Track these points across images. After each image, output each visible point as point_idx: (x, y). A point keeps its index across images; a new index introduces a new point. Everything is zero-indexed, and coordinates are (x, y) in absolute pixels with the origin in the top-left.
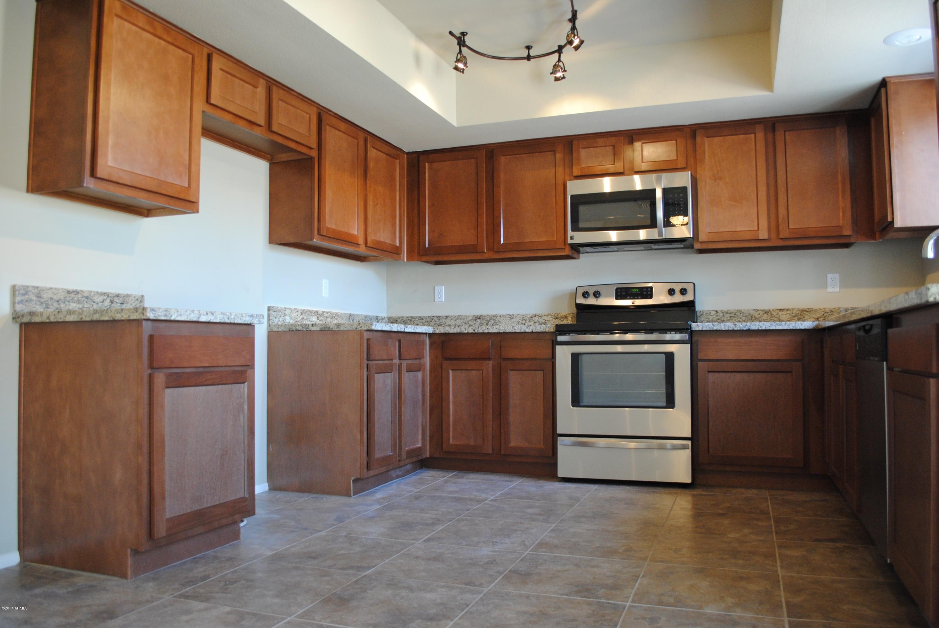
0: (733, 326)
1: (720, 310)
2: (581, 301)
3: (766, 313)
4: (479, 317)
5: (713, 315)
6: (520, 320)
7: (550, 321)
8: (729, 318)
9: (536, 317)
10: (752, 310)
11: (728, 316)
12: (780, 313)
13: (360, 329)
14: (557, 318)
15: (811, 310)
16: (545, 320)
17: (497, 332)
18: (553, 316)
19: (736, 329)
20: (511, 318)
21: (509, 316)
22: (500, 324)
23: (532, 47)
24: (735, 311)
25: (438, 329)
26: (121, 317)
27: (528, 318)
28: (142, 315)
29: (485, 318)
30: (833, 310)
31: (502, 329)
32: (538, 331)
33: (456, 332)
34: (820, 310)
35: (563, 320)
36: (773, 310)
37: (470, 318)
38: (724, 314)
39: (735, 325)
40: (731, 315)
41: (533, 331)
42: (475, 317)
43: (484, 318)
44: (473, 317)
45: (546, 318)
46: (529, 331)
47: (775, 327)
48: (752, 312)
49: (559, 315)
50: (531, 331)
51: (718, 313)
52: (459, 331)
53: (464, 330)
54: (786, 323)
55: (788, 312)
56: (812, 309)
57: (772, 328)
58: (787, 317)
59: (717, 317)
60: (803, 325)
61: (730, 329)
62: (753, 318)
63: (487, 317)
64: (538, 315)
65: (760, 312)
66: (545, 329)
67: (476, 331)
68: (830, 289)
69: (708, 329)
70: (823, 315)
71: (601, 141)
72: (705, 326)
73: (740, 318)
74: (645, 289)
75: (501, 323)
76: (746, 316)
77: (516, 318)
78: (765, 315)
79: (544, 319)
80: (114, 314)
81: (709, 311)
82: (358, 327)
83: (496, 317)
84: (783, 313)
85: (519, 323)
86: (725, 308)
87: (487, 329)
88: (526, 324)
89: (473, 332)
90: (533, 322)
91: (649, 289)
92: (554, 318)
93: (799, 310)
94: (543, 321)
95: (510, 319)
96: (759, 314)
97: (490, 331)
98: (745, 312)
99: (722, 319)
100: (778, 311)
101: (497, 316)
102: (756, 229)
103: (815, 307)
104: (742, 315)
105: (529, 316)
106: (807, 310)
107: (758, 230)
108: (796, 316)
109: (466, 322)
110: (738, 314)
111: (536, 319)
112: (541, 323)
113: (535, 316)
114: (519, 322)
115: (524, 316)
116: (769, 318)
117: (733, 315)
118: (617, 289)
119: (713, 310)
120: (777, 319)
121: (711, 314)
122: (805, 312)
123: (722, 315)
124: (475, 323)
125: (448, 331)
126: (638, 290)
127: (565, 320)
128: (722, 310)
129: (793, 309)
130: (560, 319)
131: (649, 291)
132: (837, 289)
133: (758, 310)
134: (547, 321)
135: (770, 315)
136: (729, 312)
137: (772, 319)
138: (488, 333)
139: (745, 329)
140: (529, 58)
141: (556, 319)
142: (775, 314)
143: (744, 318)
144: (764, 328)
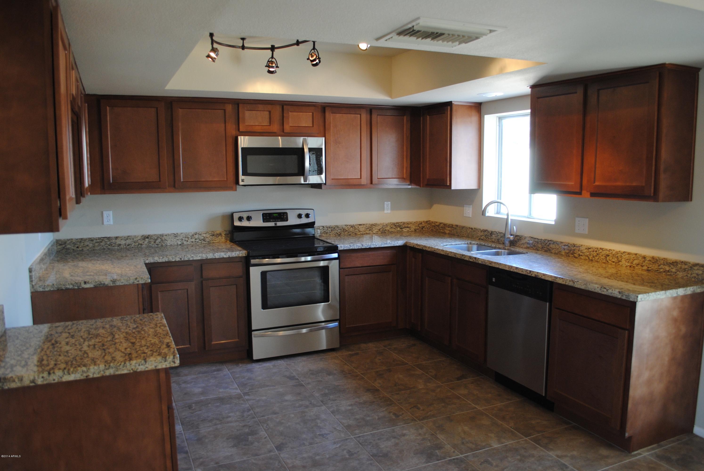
1: (325, 226)
2: (237, 223)
3: (352, 227)
4: (148, 236)
5: (321, 229)
6: (183, 237)
7: (208, 238)
8: (330, 231)
9: (197, 235)
10: (344, 225)
11: (330, 229)
12: (360, 227)
13: (137, 283)
14: (213, 235)
15: (376, 224)
16: (204, 237)
17: (200, 259)
18: (210, 234)
19: (363, 248)
20: (175, 236)
21: (174, 235)
22: (166, 242)
23: (246, 38)
24: (334, 226)
25: (147, 260)
26: (145, 369)
27: (190, 236)
29: (153, 237)
30: (387, 224)
31: (204, 256)
32: (233, 256)
33: (165, 261)
34: (381, 224)
35: (218, 237)
36: (356, 225)
37: (139, 238)
38: (328, 228)
39: (362, 244)
40: (332, 229)
41: (229, 257)
42: (143, 236)
43: (152, 237)
44: (142, 237)
45: (204, 235)
46: (226, 257)
48: (344, 227)
49: (215, 233)
51: (324, 228)
52: (167, 260)
53: (172, 259)
55: (364, 226)
56: (377, 223)
58: (364, 229)
59: (324, 231)
60: (398, 243)
62: (345, 231)
63: (154, 236)
64: (198, 234)
66: (239, 255)
67: (182, 259)
68: (386, 212)
69: (347, 248)
70: (383, 227)
71: (261, 107)
72: (345, 247)
73: (337, 231)
74: (282, 214)
75: (167, 241)
76: (341, 229)
77: (180, 236)
78: (351, 228)
79: (203, 236)
80: (135, 366)
81: (318, 226)
82: (135, 281)
83: (163, 236)
84: (362, 227)
85: (183, 240)
86: (328, 224)
87: (192, 257)
88: (189, 240)
89: (180, 260)
90: (194, 239)
91: (285, 214)
92: (211, 235)
93: (369, 224)
94: (203, 238)
95: (175, 237)
96: (348, 228)
97: (194, 259)
98: (340, 227)
99: (327, 232)
100: (359, 225)
101: (163, 235)
102: (359, 178)
103: (378, 222)
104: (338, 228)
105: (191, 234)
106: (374, 224)
107: (361, 178)
108: (368, 228)
109: (136, 242)
111: (197, 236)
112: (201, 239)
113: (196, 234)
114: (183, 239)
115: (187, 235)
116: (353, 230)
117: (333, 229)
118: (263, 214)
119: (321, 226)
120: (358, 230)
121: (320, 229)
122: (373, 226)
123: (326, 229)
124: (144, 242)
125: (157, 260)
126: (277, 215)
127: (220, 236)
128: (327, 226)
129: (367, 224)
130: (216, 236)
132: (389, 211)
133: (347, 225)
134: (205, 238)
135: (354, 228)
136: (331, 227)
137: (355, 230)
138: (193, 260)
139: (368, 247)
140: (243, 47)
141: (212, 236)
142: (357, 227)
143: (339, 230)
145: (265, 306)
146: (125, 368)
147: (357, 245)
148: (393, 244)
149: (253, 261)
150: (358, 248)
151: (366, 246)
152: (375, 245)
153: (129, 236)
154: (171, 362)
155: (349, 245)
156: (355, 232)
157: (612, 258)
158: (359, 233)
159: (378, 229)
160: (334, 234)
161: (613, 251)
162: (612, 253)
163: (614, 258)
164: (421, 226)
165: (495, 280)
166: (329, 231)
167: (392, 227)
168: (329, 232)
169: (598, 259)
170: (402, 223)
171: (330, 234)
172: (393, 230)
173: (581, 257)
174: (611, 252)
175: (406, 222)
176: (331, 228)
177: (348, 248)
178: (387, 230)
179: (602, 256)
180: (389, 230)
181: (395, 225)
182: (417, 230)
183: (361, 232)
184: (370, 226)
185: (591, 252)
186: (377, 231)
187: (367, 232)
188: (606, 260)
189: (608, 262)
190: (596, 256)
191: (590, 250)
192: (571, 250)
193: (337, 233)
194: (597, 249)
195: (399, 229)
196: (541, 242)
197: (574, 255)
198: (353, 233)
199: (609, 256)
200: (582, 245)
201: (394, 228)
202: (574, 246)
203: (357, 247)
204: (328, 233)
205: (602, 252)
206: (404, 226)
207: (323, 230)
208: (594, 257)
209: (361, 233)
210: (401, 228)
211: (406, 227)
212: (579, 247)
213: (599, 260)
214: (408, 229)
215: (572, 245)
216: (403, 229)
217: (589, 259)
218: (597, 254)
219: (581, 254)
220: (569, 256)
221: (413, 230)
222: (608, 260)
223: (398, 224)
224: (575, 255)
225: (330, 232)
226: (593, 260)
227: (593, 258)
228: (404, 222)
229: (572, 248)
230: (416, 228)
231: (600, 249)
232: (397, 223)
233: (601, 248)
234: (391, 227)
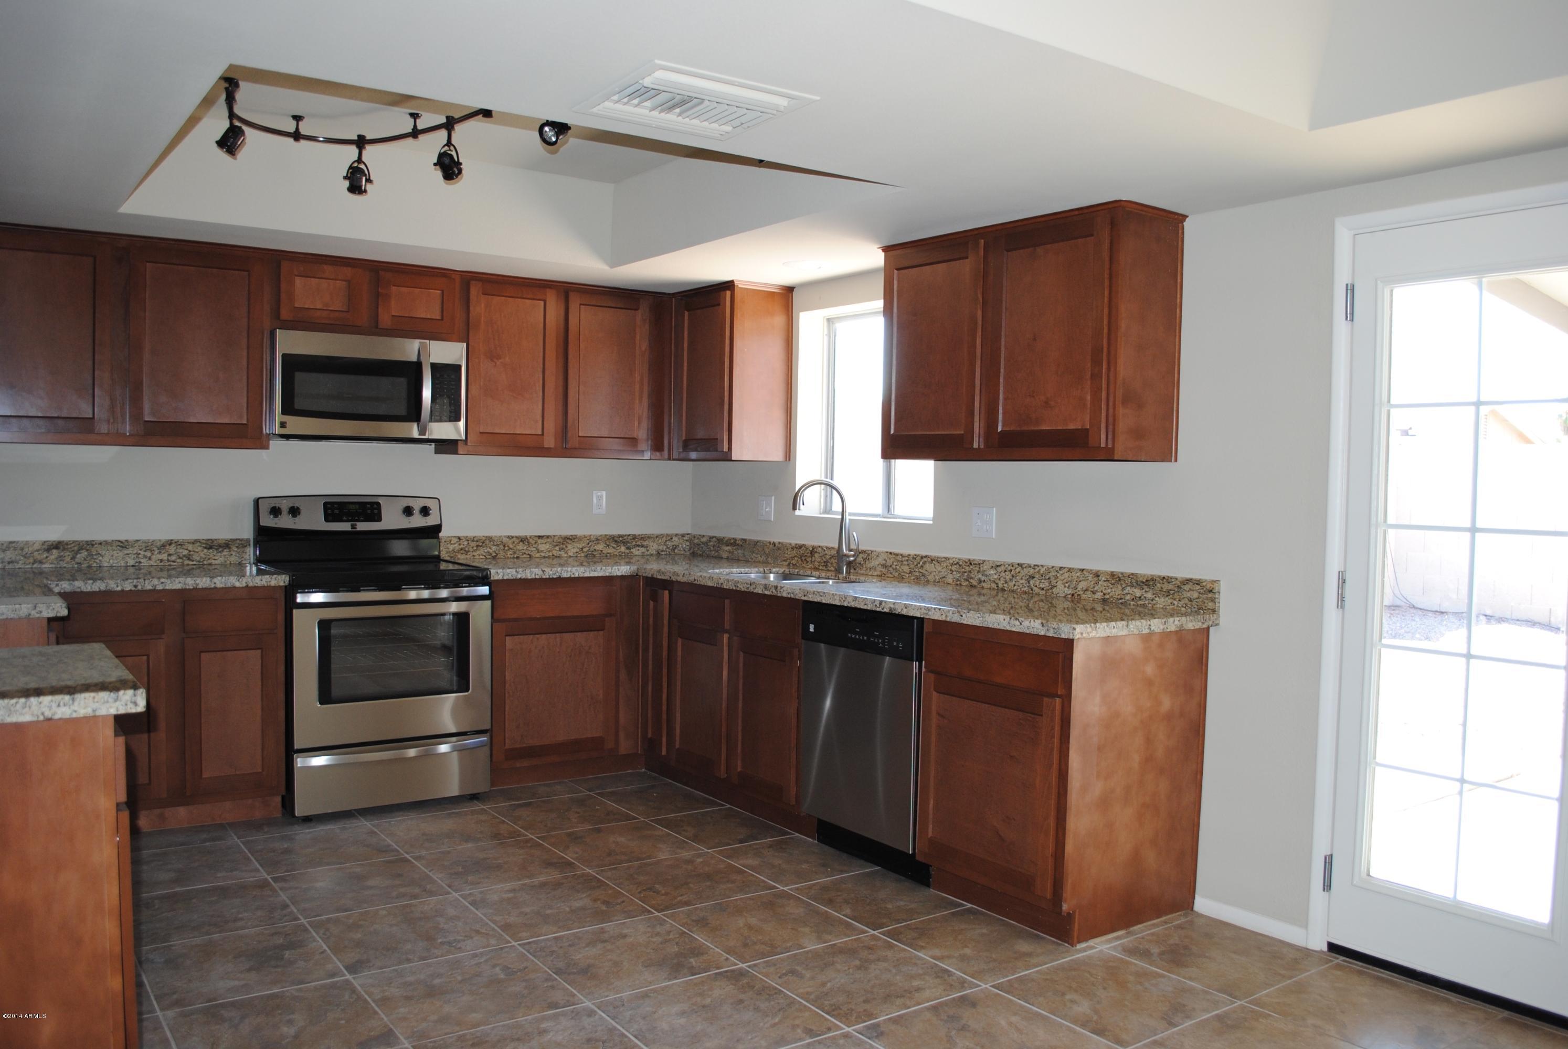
0: (541, 572)
2: (268, 521)
3: (521, 541)
4: (57, 545)
5: (455, 544)
6: (141, 550)
7: (198, 552)
8: (475, 548)
9: (173, 545)
10: (505, 537)
11: (474, 544)
12: (540, 541)
13: (38, 615)
14: (211, 548)
16: (190, 551)
17: (180, 588)
18: (204, 544)
19: (544, 577)
20: (122, 547)
21: (120, 544)
22: (101, 558)
23: (303, 117)
24: (484, 538)
27: (156, 547)
28: (132, 706)
29: (69, 546)
30: (599, 538)
31: (190, 583)
32: (256, 585)
33: (98, 590)
34: (585, 537)
35: (223, 551)
36: (530, 537)
37: (36, 547)
38: (470, 542)
39: (543, 571)
41: (247, 586)
42: (47, 544)
43: (66, 547)
44: (43, 545)
45: (190, 547)
46: (241, 586)
47: (590, 573)
48: (505, 540)
49: (215, 542)
50: (244, 585)
51: (461, 541)
52: (103, 587)
53: (115, 586)
54: (601, 569)
55: (548, 540)
56: (576, 536)
57: (586, 575)
58: (547, 547)
59: (460, 547)
60: (620, 572)
61: (537, 577)
62: (506, 548)
63: (73, 545)
64: (175, 542)
65: (514, 539)
66: (270, 582)
67: (139, 588)
68: (596, 511)
69: (510, 577)
70: (588, 544)
71: (328, 269)
72: (506, 574)
73: (490, 549)
74: (368, 506)
75: (102, 556)
76: (498, 545)
77: (132, 547)
78: (521, 543)
79: (187, 549)
80: (50, 708)
81: (449, 537)
82: (33, 612)
83: (93, 545)
84: (542, 541)
85: (140, 556)
86: (470, 534)
87: (162, 583)
88: (154, 557)
89: (133, 589)
90: (166, 555)
91: (375, 506)
92: (205, 548)
93: (560, 537)
94: (185, 552)
95: (121, 549)
96: (514, 543)
97: (167, 588)
98: (496, 539)
99: (467, 549)
100: (537, 538)
101: (94, 543)
102: (540, 433)
103: (580, 533)
104: (492, 543)
105: (159, 544)
106: (571, 537)
107: (543, 434)
108: (557, 545)
109: (28, 555)
110: (487, 542)
111: (172, 549)
112: (181, 556)
113: (170, 544)
114: (139, 554)
115: (150, 544)
116: (525, 548)
117: (481, 544)
118: (325, 504)
120: (535, 549)
121: (452, 542)
122: (568, 541)
123: (466, 543)
124: (47, 557)
125: (80, 588)
126: (358, 507)
127: (225, 550)
128: (467, 537)
129: (554, 536)
130: (216, 549)
131: (376, 509)
132: (603, 511)
133: (513, 537)
134: (191, 553)
135: (526, 543)
136: (475, 539)
137: (529, 549)
138: (164, 590)
139: (555, 577)
140: (297, 136)
141: (209, 549)
142: (533, 542)
143: (494, 547)
145: (326, 696)
146: (27, 709)
147: (531, 571)
148: (610, 570)
149: (300, 598)
150: (533, 577)
152: (571, 572)
153: (11, 543)
154: (129, 703)
155: (514, 570)
156: (529, 552)
157: (1040, 582)
158: (538, 555)
159: (578, 548)
160: (482, 555)
161: (1040, 567)
162: (1039, 572)
163: (1043, 581)
164: (669, 544)
165: (815, 629)
166: (473, 548)
167: (608, 543)
168: (471, 549)
169: (1015, 585)
170: (629, 537)
171: (475, 554)
172: (611, 550)
173: (983, 584)
174: (1036, 571)
175: (639, 535)
176: (477, 541)
177: (512, 576)
178: (598, 551)
179: (1022, 579)
180: (601, 551)
181: (616, 541)
182: (663, 553)
183: (542, 551)
184: (561, 540)
185: (1000, 572)
186: (577, 553)
187: (555, 553)
188: (1028, 587)
189: (1032, 590)
190: (1011, 580)
191: (999, 569)
192: (965, 572)
193: (489, 552)
194: (1013, 566)
195: (623, 549)
196: (907, 560)
197: (970, 582)
198: (525, 553)
199: (1033, 577)
200: (984, 561)
201: (614, 546)
202: (971, 564)
203: (531, 575)
204: (469, 553)
205: (1022, 571)
206: (634, 543)
207: (460, 545)
208: (1006, 582)
209: (543, 554)
210: (628, 548)
211: (638, 546)
212: (979, 564)
213: (1016, 588)
214: (643, 550)
215: (966, 563)
216: (632, 550)
217: (997, 586)
218: (1013, 576)
219: (983, 578)
220: (961, 584)
221: (654, 552)
222: (1032, 586)
223: (621, 539)
224: (971, 581)
225: (474, 551)
226: (1006, 589)
227: (1006, 585)
228: (635, 535)
229: (967, 568)
230: (661, 548)
231: (1017, 566)
232: (620, 536)
233: (1018, 564)
234: (606, 544)
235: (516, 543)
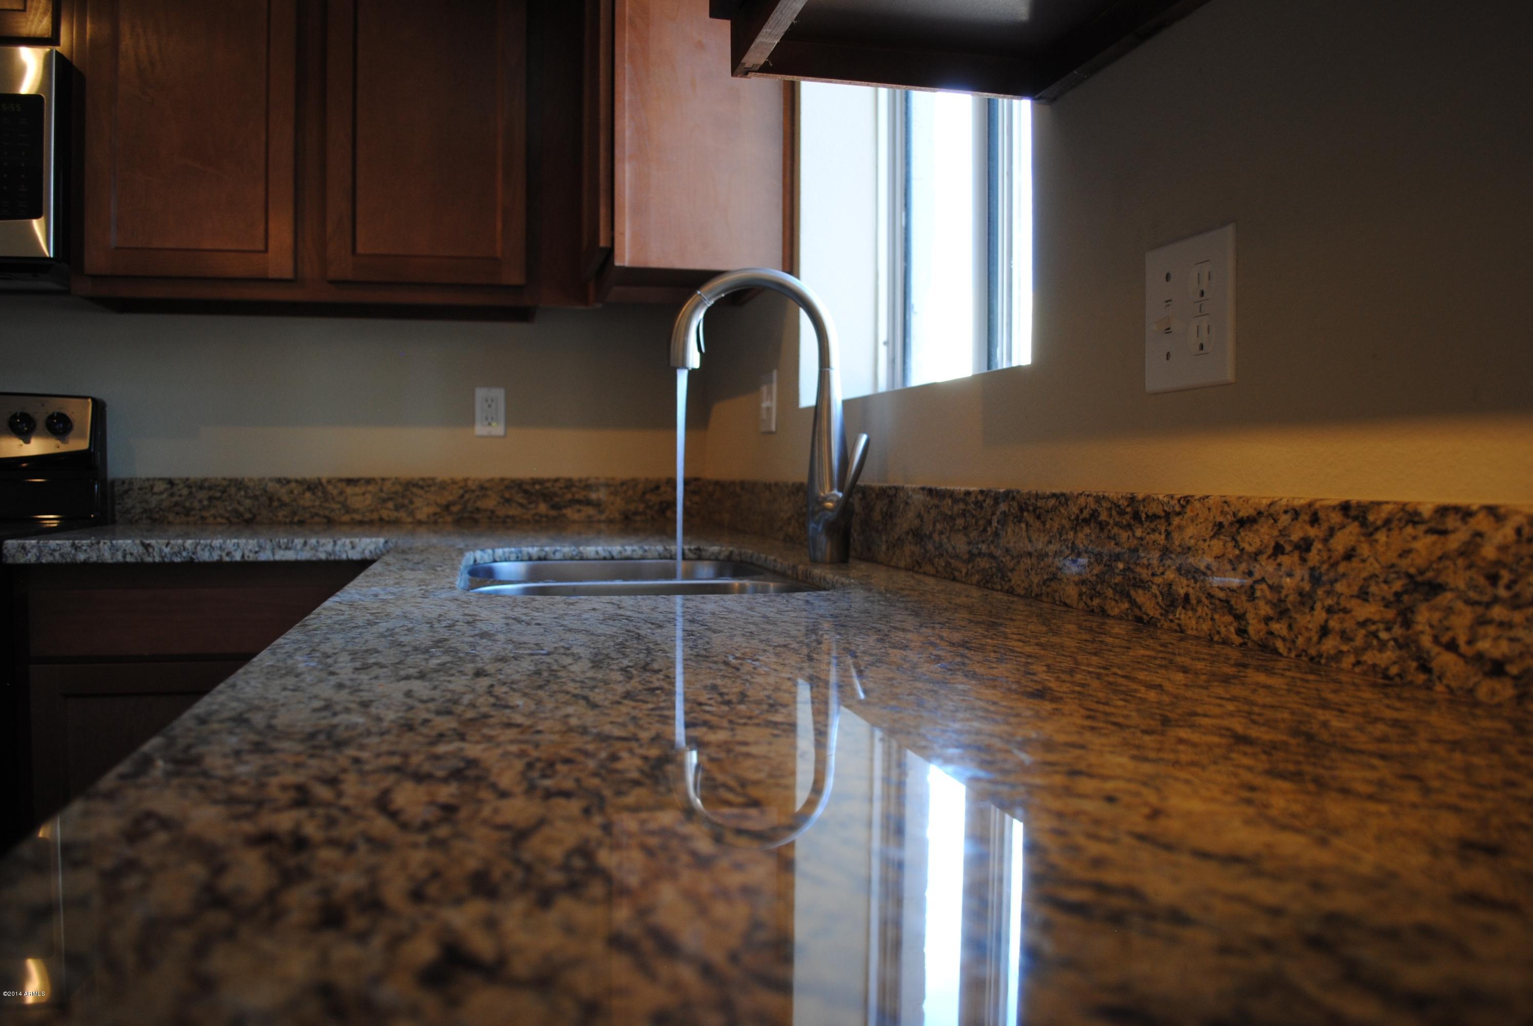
0: (141, 549)
1: (181, 479)
3: (309, 488)
8: (206, 503)
10: (271, 480)
11: (202, 495)
12: (349, 490)
15: (430, 482)
19: (149, 559)
24: (225, 483)
30: (487, 485)
34: (454, 482)
38: (194, 490)
40: (211, 493)
47: (274, 555)
48: (272, 486)
51: (175, 488)
54: (305, 544)
55: (371, 488)
56: (433, 479)
57: (265, 556)
58: (368, 502)
59: (174, 499)
62: (276, 504)
65: (293, 485)
68: (480, 429)
70: (462, 496)
73: (239, 503)
76: (255, 497)
78: (308, 495)
81: (148, 480)
84: (357, 490)
86: (196, 473)
93: (397, 481)
96: (292, 492)
98: (251, 484)
99: (187, 504)
100: (344, 484)
102: (261, 247)
103: (442, 474)
104: (242, 493)
106: (421, 483)
107: (266, 250)
110: (233, 490)
116: (317, 503)
117: (218, 494)
119: (160, 479)
120: (338, 506)
121: (156, 490)
122: (414, 490)
123: (185, 492)
128: (187, 479)
129: (383, 479)
132: (498, 429)
133: (288, 481)
135: (320, 494)
136: (206, 484)
137: (327, 505)
139: (178, 559)
142: (335, 492)
143: (248, 500)
144: (238, 557)
150: (119, 557)
151: (167, 550)
156: (327, 513)
158: (346, 518)
159: (437, 504)
160: (222, 516)
164: (652, 498)
166: (200, 501)
167: (507, 495)
168: (196, 505)
169: (1324, 631)
170: (557, 484)
171: (205, 514)
172: (514, 511)
173: (1181, 614)
175: (580, 481)
176: (210, 488)
178: (485, 511)
179: (1363, 595)
180: (493, 512)
181: (526, 492)
182: (638, 518)
183: (356, 511)
184: (399, 488)
185: (1255, 556)
186: (435, 514)
187: (385, 514)
190: (1306, 599)
191: (1251, 540)
192: (1118, 557)
193: (236, 511)
194: (1315, 520)
195: (543, 508)
197: (1133, 602)
198: (317, 514)
200: (1187, 500)
201: (521, 501)
202: (1136, 516)
203: (113, 555)
204: (193, 513)
205: (1365, 550)
206: (569, 496)
207: (172, 495)
208: (1283, 613)
209: (358, 517)
210: (555, 507)
211: (579, 502)
212: (1167, 516)
213: (1330, 645)
214: (591, 511)
215: (1122, 513)
216: (564, 511)
217: (1241, 632)
218: (1315, 579)
219: (1182, 587)
220: (1103, 612)
221: (617, 516)
223: (537, 487)
224: (1140, 597)
225: (204, 508)
226: (1280, 645)
227: (1279, 627)
228: (570, 480)
229: (1124, 535)
230: (632, 507)
231: (1336, 518)
232: (534, 482)
233: (1345, 507)
234: (502, 497)
235: (296, 492)
